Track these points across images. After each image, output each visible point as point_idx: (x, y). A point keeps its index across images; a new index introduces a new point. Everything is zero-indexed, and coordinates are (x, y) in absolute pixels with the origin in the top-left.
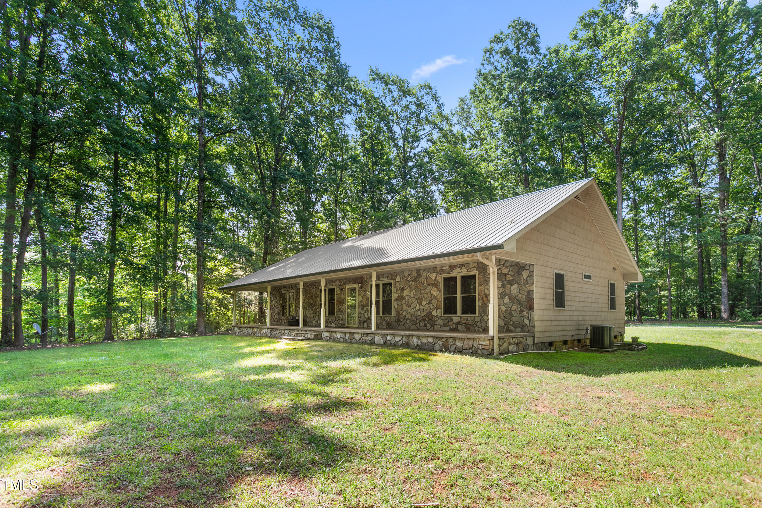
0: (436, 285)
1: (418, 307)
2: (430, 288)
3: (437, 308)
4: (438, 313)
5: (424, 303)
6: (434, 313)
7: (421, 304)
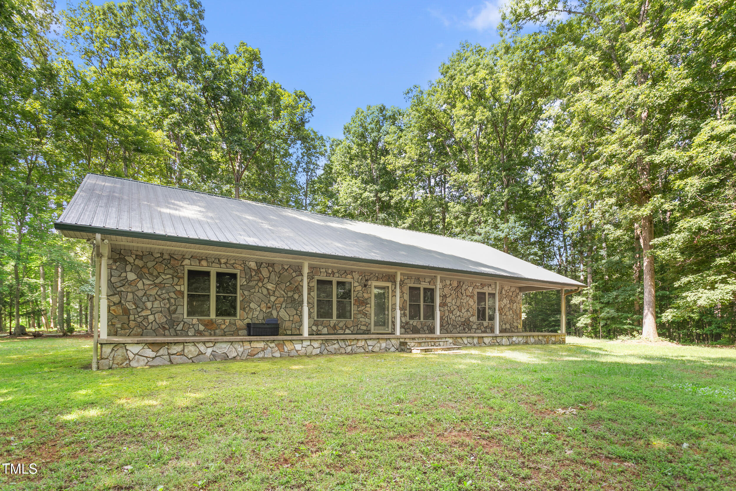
0: (472, 297)
1: (458, 314)
2: (468, 298)
3: (473, 315)
4: (474, 319)
5: (463, 311)
6: (471, 319)
7: (460, 311)
